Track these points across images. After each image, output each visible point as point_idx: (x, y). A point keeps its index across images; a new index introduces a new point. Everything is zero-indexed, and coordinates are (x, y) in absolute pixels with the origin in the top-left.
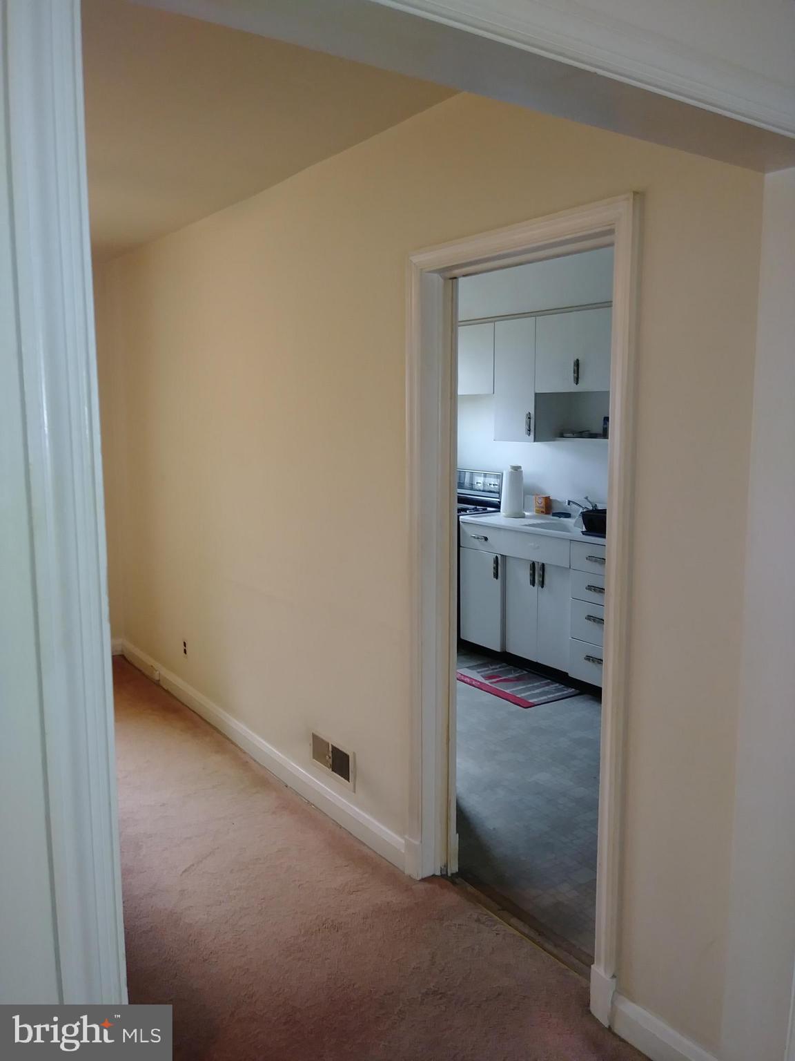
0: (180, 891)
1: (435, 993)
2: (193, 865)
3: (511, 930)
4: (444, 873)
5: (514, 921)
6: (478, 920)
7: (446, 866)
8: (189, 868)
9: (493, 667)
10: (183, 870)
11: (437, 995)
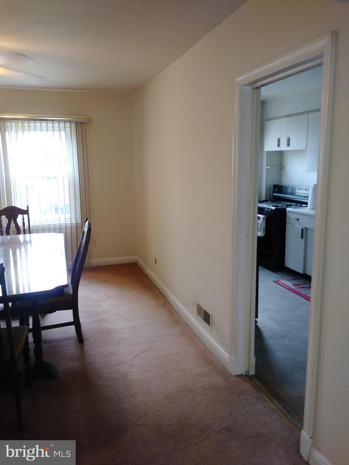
0: (130, 365)
1: (226, 429)
2: (139, 354)
3: (273, 406)
4: (247, 374)
5: (275, 402)
6: (257, 399)
7: (248, 371)
8: (137, 355)
9: (299, 281)
10: (134, 356)
11: (227, 430)
